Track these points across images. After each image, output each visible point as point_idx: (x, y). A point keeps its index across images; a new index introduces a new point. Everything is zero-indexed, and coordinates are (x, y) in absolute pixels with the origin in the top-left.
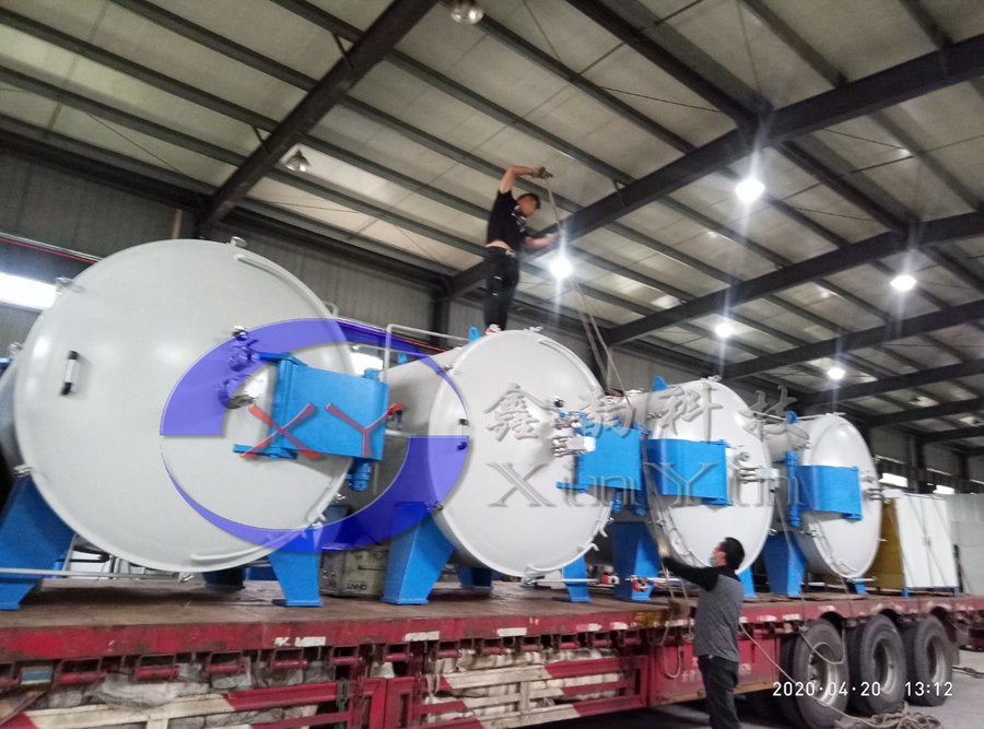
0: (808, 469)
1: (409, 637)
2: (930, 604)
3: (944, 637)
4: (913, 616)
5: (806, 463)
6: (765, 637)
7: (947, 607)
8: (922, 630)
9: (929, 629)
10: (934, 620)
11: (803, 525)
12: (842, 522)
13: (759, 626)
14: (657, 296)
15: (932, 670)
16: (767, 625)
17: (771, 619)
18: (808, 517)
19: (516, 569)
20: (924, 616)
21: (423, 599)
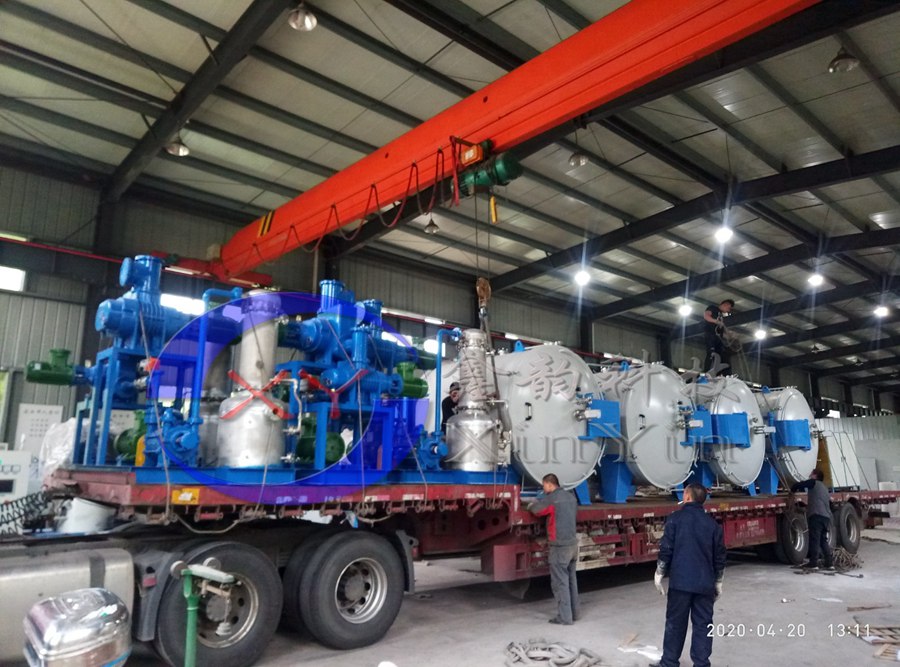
0: (781, 422)
1: (645, 515)
2: (848, 496)
3: (856, 516)
4: (839, 503)
5: (779, 419)
6: (770, 516)
7: (857, 497)
8: (843, 511)
9: (847, 511)
10: (850, 505)
11: (779, 454)
12: (800, 451)
13: (768, 509)
14: (528, 251)
15: (849, 534)
16: (772, 509)
17: (774, 506)
18: (781, 449)
19: (663, 484)
20: (845, 503)
21: (624, 501)
